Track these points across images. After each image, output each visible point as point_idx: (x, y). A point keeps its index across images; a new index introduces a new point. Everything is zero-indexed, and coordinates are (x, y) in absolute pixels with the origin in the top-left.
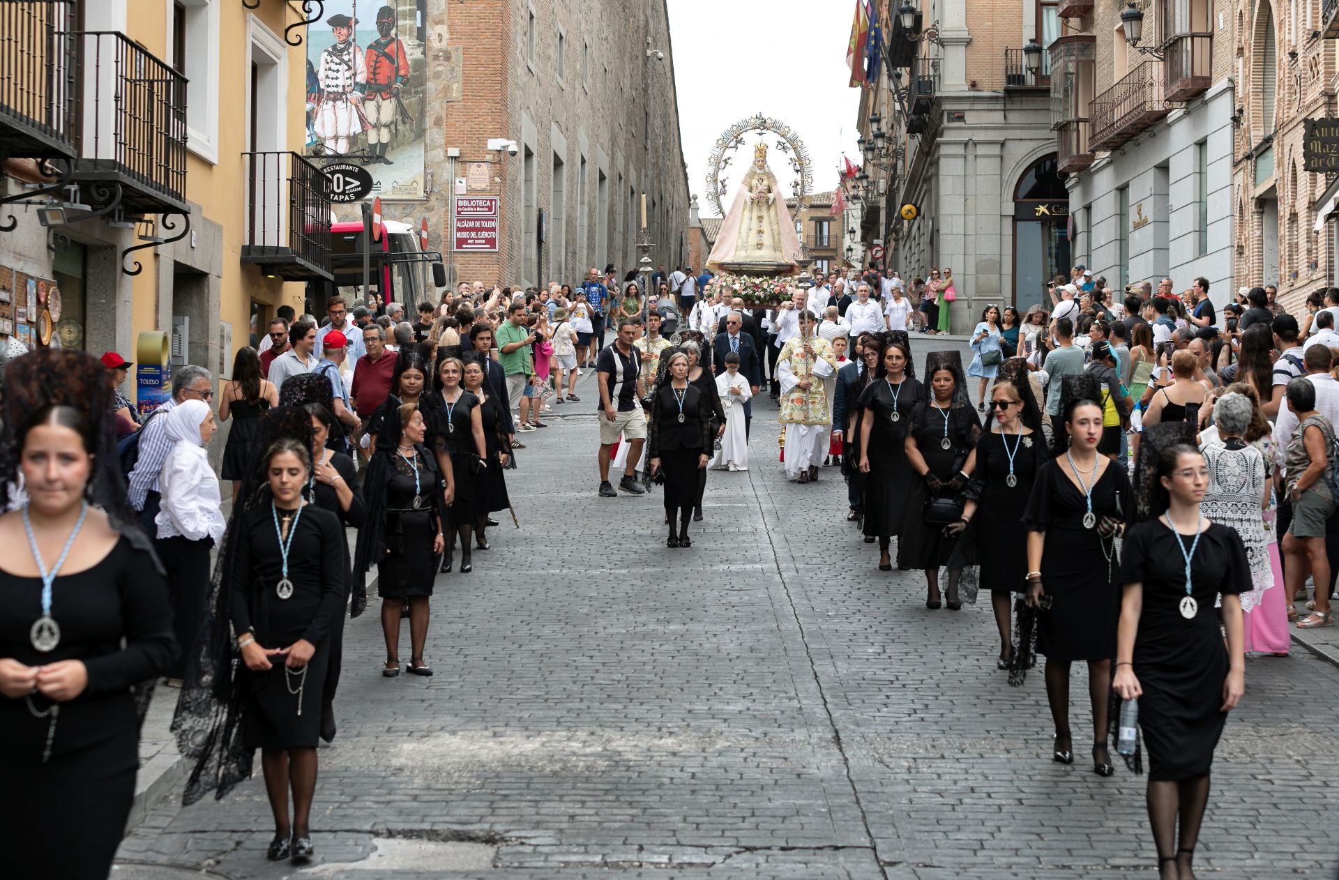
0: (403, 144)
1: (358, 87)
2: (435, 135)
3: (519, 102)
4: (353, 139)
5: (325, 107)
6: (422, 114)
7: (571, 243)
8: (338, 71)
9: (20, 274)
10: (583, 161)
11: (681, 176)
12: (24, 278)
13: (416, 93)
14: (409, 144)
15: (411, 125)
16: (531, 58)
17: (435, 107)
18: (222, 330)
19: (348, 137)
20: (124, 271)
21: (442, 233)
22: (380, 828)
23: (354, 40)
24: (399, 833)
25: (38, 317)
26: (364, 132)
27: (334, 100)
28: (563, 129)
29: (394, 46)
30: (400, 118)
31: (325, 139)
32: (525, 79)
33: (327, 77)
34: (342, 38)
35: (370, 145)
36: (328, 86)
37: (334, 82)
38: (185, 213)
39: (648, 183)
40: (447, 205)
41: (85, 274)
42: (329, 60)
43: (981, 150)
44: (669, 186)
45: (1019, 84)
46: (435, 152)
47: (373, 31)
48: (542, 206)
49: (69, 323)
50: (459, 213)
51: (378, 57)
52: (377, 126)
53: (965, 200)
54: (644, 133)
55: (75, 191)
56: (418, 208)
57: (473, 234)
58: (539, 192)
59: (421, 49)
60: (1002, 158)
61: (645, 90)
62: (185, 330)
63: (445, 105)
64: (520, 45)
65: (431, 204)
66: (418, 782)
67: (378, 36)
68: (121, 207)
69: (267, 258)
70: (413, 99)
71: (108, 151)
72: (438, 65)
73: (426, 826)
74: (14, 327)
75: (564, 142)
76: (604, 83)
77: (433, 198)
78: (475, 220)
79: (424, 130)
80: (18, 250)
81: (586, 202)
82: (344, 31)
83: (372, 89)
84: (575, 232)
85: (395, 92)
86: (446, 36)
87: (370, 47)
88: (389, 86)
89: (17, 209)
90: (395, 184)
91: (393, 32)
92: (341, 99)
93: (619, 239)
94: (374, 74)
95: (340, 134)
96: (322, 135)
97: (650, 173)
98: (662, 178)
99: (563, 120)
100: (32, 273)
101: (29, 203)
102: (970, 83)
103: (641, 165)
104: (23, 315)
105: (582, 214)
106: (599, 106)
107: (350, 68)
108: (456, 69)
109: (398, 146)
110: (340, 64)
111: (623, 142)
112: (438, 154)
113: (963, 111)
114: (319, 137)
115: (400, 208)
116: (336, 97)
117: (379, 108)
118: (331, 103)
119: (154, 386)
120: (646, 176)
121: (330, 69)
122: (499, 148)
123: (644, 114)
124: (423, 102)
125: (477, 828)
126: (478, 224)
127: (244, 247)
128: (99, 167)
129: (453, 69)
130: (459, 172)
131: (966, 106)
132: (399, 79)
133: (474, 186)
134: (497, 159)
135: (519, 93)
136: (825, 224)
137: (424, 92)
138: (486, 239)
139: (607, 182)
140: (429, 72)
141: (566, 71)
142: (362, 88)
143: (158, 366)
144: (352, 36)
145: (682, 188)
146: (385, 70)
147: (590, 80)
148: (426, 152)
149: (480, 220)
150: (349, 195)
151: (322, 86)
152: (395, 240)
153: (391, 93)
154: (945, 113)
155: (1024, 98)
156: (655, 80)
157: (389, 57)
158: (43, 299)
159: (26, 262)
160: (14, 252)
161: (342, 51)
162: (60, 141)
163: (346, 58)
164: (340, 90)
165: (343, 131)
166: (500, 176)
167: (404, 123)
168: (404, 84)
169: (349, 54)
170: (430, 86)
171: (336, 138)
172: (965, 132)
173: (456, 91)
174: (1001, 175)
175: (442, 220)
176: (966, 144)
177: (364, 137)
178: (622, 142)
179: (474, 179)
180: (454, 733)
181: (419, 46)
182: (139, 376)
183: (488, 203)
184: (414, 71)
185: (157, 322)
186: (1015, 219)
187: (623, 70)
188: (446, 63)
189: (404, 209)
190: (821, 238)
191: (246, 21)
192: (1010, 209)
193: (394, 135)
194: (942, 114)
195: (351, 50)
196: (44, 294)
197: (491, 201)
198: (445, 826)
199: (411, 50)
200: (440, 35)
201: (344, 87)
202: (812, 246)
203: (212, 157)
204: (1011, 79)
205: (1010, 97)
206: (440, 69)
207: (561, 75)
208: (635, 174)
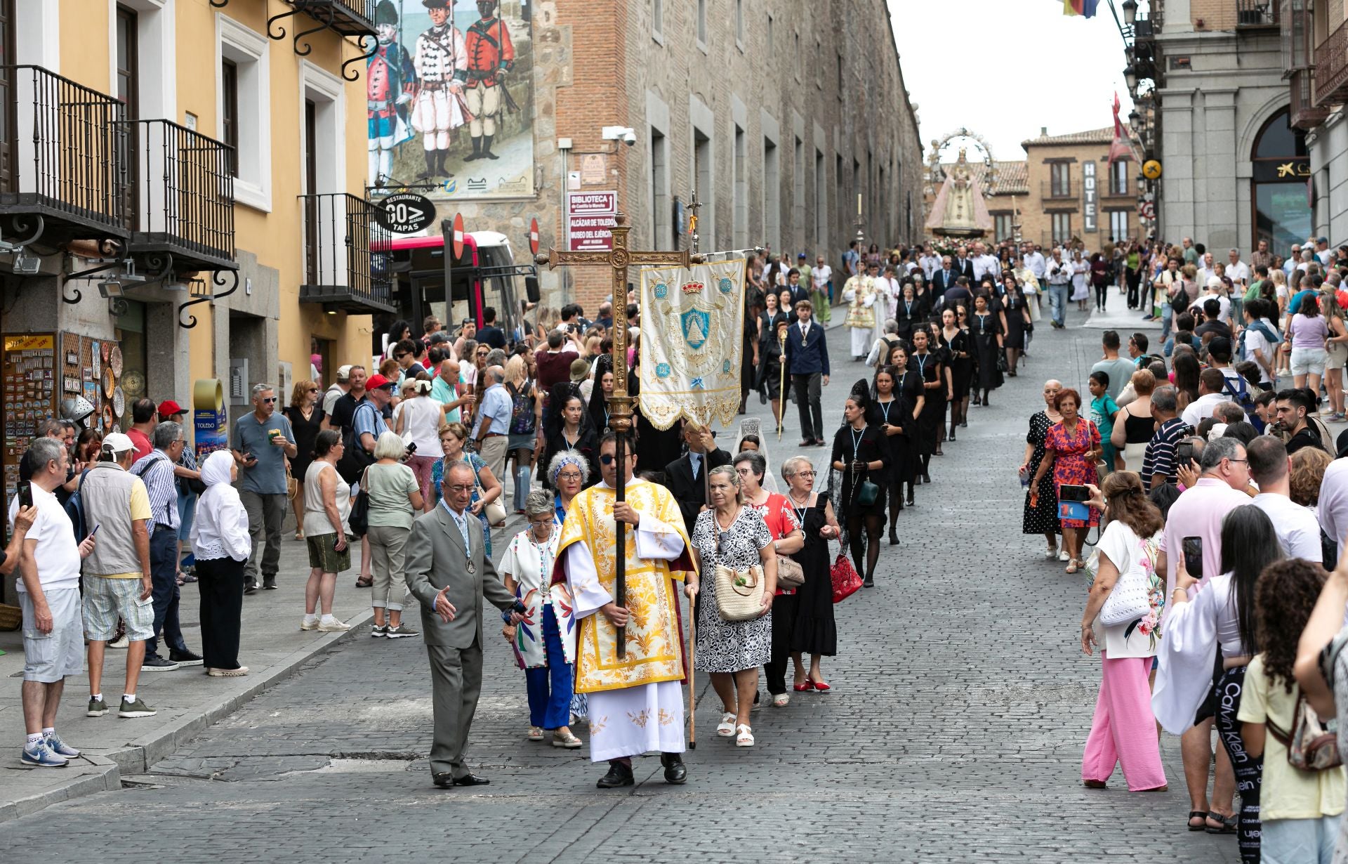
0: (509, 136)
1: (458, 75)
2: (544, 125)
3: (642, 81)
4: (454, 133)
5: (422, 97)
6: (530, 102)
7: (723, 229)
8: (435, 57)
9: (86, 338)
10: (739, 132)
11: (907, 121)
12: (89, 341)
13: (523, 79)
14: (516, 135)
15: (518, 114)
16: (658, 28)
17: (544, 94)
18: (281, 369)
19: (449, 130)
20: (181, 324)
21: (555, 234)
22: (337, 752)
23: (452, 22)
24: (349, 755)
25: (102, 375)
26: (467, 123)
27: (433, 90)
28: (708, 99)
29: (497, 27)
30: (505, 108)
31: (423, 133)
32: (649, 53)
33: (424, 64)
34: (439, 20)
35: (474, 139)
36: (425, 74)
37: (432, 70)
38: (234, 271)
39: (845, 140)
40: (559, 202)
41: (145, 328)
42: (426, 46)
43: (1211, 101)
44: (884, 138)
45: (1253, 21)
46: (545, 144)
47: (472, 12)
48: (679, 194)
49: (132, 374)
50: (573, 211)
51: (479, 40)
52: (480, 117)
53: (1194, 161)
54: (836, 82)
55: (131, 265)
56: (528, 207)
57: (589, 234)
58: (674, 177)
59: (527, 30)
60: (1236, 110)
61: (837, 30)
62: (244, 371)
63: (554, 92)
64: (641, 15)
65: (541, 202)
66: (374, 727)
67: (479, 17)
68: (173, 272)
69: (326, 296)
70: (520, 86)
71: (158, 226)
72: (546, 47)
73: (368, 751)
74: (82, 385)
75: (709, 115)
76: (770, 35)
77: (544, 195)
78: (590, 218)
79: (532, 120)
80: (83, 318)
81: (746, 179)
82: (442, 13)
83: (474, 76)
84: (730, 216)
85: (499, 78)
86: (554, 14)
87: (470, 29)
88: (492, 72)
89: (81, 284)
90: (502, 181)
91: (495, 12)
92: (440, 88)
93: (798, 216)
94: (476, 59)
95: (440, 127)
96: (420, 130)
97: (848, 129)
98: (870, 132)
99: (707, 91)
100: (96, 336)
101: (91, 278)
102: (1196, 22)
103: (832, 121)
104: (90, 374)
105: (739, 192)
106: (763, 63)
107: (449, 54)
108: (566, 50)
109: (504, 139)
110: (438, 49)
111: (802, 99)
112: (548, 146)
113: (1188, 56)
114: (417, 132)
115: (508, 207)
116: (434, 86)
117: (482, 97)
118: (429, 93)
119: (211, 429)
120: (842, 133)
121: (427, 55)
122: (615, 137)
123: (835, 60)
124: (530, 88)
125: (402, 752)
126: (593, 223)
127: (302, 287)
128: (152, 240)
129: (562, 51)
130: (572, 164)
131: (1192, 50)
132: (504, 64)
133: (589, 180)
134: (613, 149)
135: (641, 71)
136: (1122, 165)
137: (531, 78)
138: (604, 239)
139: (778, 152)
140: (536, 54)
141: (709, 32)
142: (462, 75)
143: (213, 411)
144: (451, 18)
145: (908, 138)
146: (488, 54)
147: (746, 36)
148: (535, 143)
149: (597, 218)
150: (412, 224)
151: (419, 75)
152: (485, 253)
153: (495, 80)
154: (1168, 60)
155: (1260, 39)
156: (853, 13)
157: (492, 40)
158: (106, 359)
159: (90, 327)
160: (80, 320)
161: (439, 35)
162: (116, 226)
163: (444, 42)
164: (439, 78)
165: (443, 124)
166: (617, 167)
167: (510, 113)
168: (509, 70)
169: (447, 38)
170: (538, 70)
171: (436, 132)
172: (1191, 81)
173: (566, 76)
174: (1236, 130)
175: (555, 220)
176: (1193, 95)
177: (466, 130)
178: (800, 100)
179: (589, 173)
180: (413, 700)
181: (524, 26)
182: (196, 421)
183: (605, 199)
184: (520, 55)
185: (214, 368)
186: (1254, 182)
187: (799, 13)
188: (554, 44)
189: (512, 208)
190: (1117, 183)
191: (298, 67)
192: (1247, 169)
193: (500, 127)
194: (1165, 60)
195: (450, 34)
196: (107, 354)
197: (608, 196)
198: (381, 751)
199: (517, 33)
200: (547, 13)
201: (443, 74)
202: (1105, 193)
203: (265, 206)
204: (1244, 16)
205: (1244, 38)
206: (548, 50)
207: (702, 39)
208: (823, 134)
